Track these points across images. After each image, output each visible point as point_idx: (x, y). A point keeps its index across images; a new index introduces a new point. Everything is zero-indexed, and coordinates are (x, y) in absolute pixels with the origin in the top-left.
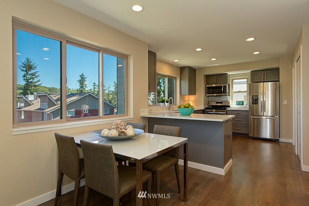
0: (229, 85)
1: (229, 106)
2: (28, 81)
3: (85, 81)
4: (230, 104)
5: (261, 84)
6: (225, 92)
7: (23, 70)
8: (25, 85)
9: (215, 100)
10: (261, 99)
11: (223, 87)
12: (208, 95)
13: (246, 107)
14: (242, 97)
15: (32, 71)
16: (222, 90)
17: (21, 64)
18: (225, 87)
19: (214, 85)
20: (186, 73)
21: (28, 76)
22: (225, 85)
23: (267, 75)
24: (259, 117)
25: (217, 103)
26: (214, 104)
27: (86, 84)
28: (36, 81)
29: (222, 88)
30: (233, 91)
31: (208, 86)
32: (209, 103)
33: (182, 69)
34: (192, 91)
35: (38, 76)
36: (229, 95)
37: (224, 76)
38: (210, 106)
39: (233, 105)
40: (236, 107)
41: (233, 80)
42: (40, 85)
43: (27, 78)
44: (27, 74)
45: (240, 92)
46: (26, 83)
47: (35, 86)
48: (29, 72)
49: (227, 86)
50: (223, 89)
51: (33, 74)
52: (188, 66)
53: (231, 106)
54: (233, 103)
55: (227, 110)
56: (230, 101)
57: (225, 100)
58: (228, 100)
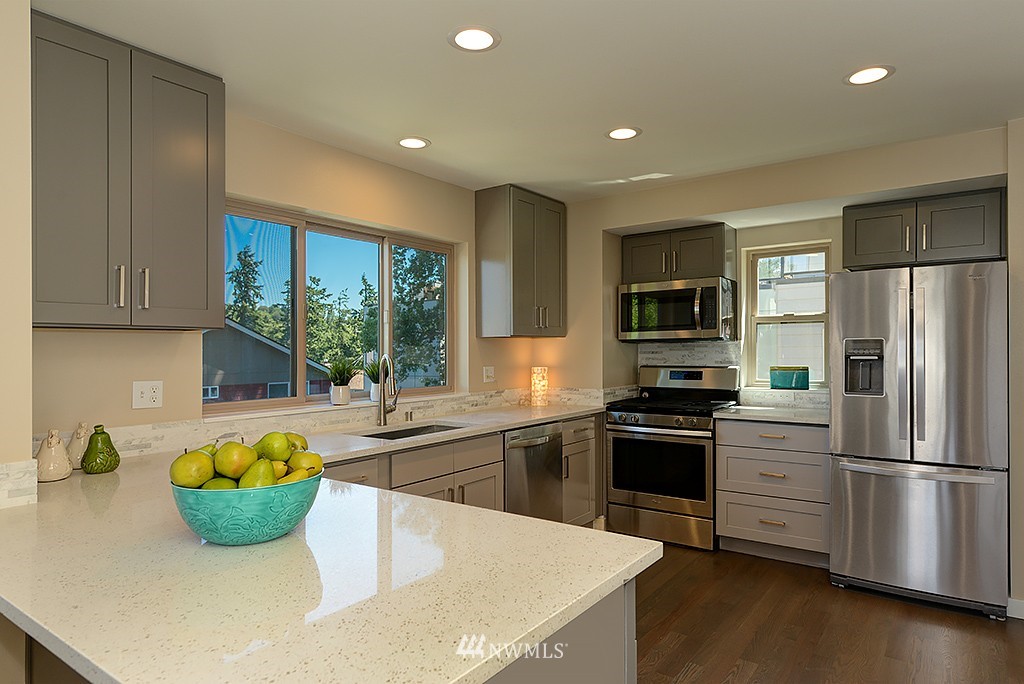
0: (733, 286)
1: (734, 395)
3: (256, 276)
4: (741, 380)
5: (898, 274)
6: (709, 318)
9: (666, 361)
10: (897, 363)
11: (698, 296)
12: (629, 336)
13: (820, 400)
16: (697, 309)
18: (710, 295)
22: (708, 283)
23: (930, 228)
24: (890, 469)
25: (674, 375)
26: (663, 380)
27: (257, 288)
29: (697, 302)
30: (758, 315)
31: (631, 289)
32: (636, 376)
33: (485, 199)
36: (736, 338)
37: (705, 240)
38: (644, 389)
39: (755, 389)
40: (770, 403)
41: (754, 258)
45: (790, 319)
49: (725, 291)
50: (701, 306)
52: (511, 185)
53: (742, 396)
54: (757, 379)
55: (715, 419)
56: (737, 367)
57: (716, 362)
58: (731, 363)
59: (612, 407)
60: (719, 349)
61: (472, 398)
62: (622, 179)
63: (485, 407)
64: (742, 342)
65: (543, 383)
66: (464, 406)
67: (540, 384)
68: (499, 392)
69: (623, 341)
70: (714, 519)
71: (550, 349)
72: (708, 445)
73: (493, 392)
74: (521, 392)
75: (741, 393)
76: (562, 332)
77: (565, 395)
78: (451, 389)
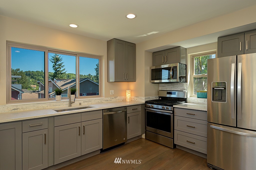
2: (56, 70)
6: (175, 76)
7: (53, 62)
8: (54, 73)
11: (172, 69)
15: (59, 63)
16: (171, 73)
17: (51, 58)
21: (56, 66)
25: (168, 93)
28: (62, 70)
29: (171, 71)
32: (158, 93)
33: (110, 43)
35: (63, 66)
38: (160, 97)
41: (193, 57)
42: (65, 72)
43: (56, 67)
44: (56, 65)
46: (55, 71)
47: (62, 74)
48: (57, 63)
51: (60, 65)
52: (114, 38)
53: (188, 100)
54: (194, 95)
55: (174, 108)
56: (186, 91)
57: (181, 89)
58: (185, 90)
59: (147, 102)
60: (181, 85)
61: (106, 99)
62: (145, 34)
63: (110, 101)
64: (188, 83)
65: (129, 95)
66: (102, 101)
67: (128, 95)
68: (115, 97)
69: (153, 83)
70: (173, 139)
71: (132, 85)
72: (172, 115)
73: (114, 97)
74: (123, 97)
75: (188, 99)
76: (134, 81)
77: (136, 98)
78: (101, 96)
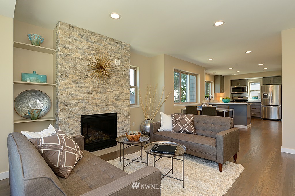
0: (247, 87)
1: (248, 100)
4: (248, 98)
5: (269, 86)
6: (245, 91)
9: (237, 96)
10: (269, 95)
12: (233, 93)
13: (259, 100)
14: (257, 94)
18: (245, 88)
19: (235, 87)
20: (219, 80)
22: (245, 86)
23: (274, 80)
24: (268, 106)
25: (239, 98)
26: (237, 99)
30: (250, 90)
31: (233, 87)
32: (233, 98)
33: (216, 77)
34: (222, 90)
36: (248, 93)
37: (244, 81)
38: (234, 100)
39: (250, 99)
40: (252, 101)
41: (250, 83)
45: (255, 91)
49: (246, 87)
50: (244, 89)
52: (220, 75)
57: (245, 96)
58: (247, 96)
60: (245, 94)
67: (221, 99)
71: (222, 94)
